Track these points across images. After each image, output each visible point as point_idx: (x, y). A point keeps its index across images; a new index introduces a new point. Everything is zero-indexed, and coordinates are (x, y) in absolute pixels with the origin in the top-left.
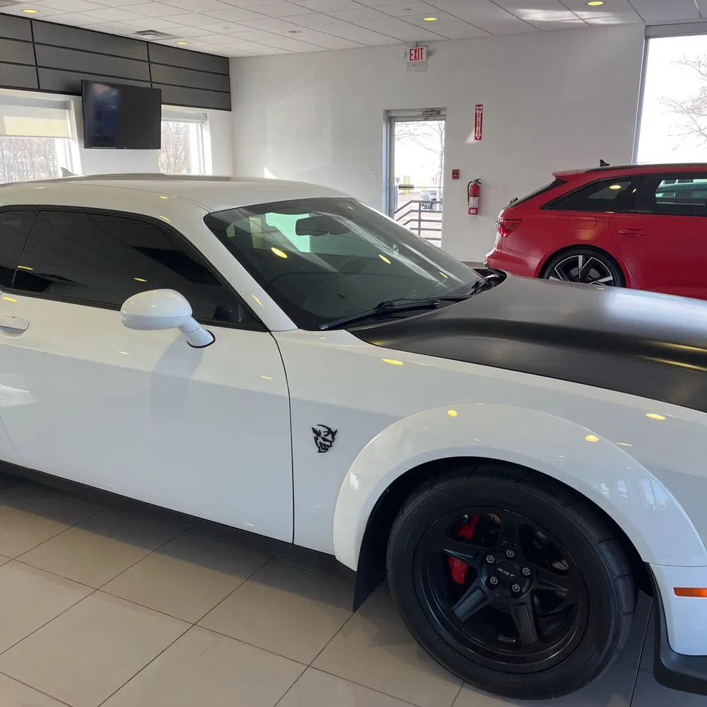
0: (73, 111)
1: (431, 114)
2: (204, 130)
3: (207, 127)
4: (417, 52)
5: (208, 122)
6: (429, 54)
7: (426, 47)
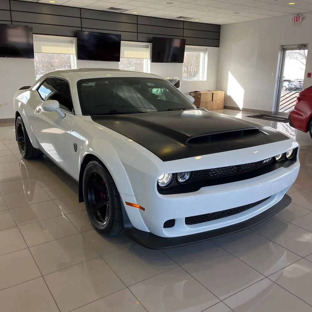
0: (150, 49)
1: (302, 46)
2: (206, 55)
3: (207, 54)
4: (298, 18)
5: (207, 52)
6: (303, 19)
7: (302, 15)
